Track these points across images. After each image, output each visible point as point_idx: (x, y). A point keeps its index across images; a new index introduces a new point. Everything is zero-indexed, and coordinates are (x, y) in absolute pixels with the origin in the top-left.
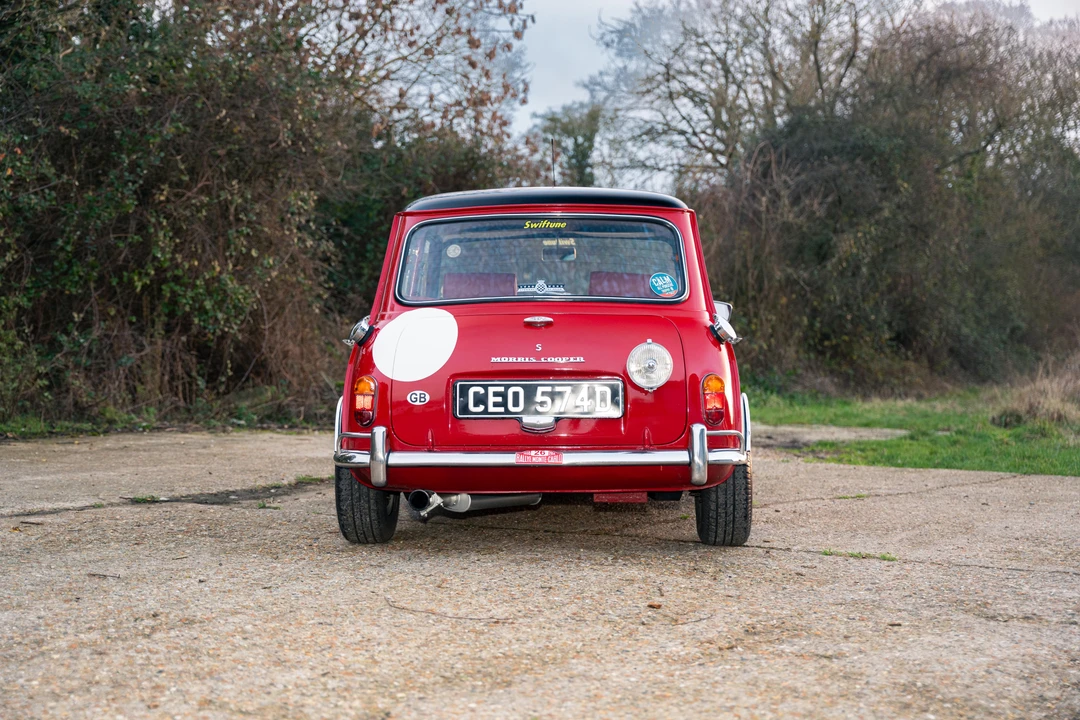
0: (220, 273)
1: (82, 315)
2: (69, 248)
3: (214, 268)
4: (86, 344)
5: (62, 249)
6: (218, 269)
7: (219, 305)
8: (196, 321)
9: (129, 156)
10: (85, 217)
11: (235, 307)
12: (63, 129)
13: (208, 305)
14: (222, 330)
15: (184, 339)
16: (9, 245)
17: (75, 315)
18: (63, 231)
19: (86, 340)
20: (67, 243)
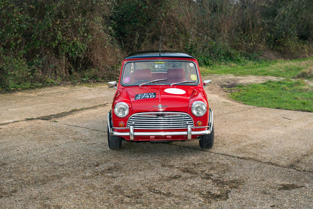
0: (76, 41)
1: (39, 55)
2: (35, 37)
3: (74, 40)
4: (41, 62)
5: (33, 37)
6: (76, 40)
7: (76, 49)
8: (70, 54)
9: (49, 12)
10: (39, 29)
11: (80, 50)
12: (31, 6)
13: (73, 50)
14: (77, 56)
15: (67, 59)
16: (20, 37)
17: (37, 55)
18: (34, 33)
19: (41, 61)
20: (35, 36)
